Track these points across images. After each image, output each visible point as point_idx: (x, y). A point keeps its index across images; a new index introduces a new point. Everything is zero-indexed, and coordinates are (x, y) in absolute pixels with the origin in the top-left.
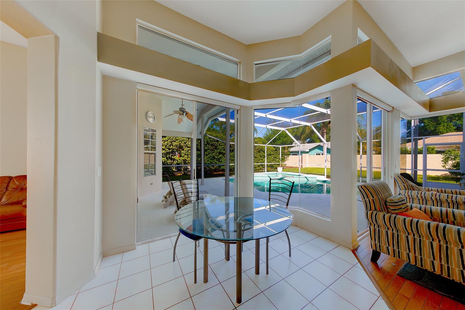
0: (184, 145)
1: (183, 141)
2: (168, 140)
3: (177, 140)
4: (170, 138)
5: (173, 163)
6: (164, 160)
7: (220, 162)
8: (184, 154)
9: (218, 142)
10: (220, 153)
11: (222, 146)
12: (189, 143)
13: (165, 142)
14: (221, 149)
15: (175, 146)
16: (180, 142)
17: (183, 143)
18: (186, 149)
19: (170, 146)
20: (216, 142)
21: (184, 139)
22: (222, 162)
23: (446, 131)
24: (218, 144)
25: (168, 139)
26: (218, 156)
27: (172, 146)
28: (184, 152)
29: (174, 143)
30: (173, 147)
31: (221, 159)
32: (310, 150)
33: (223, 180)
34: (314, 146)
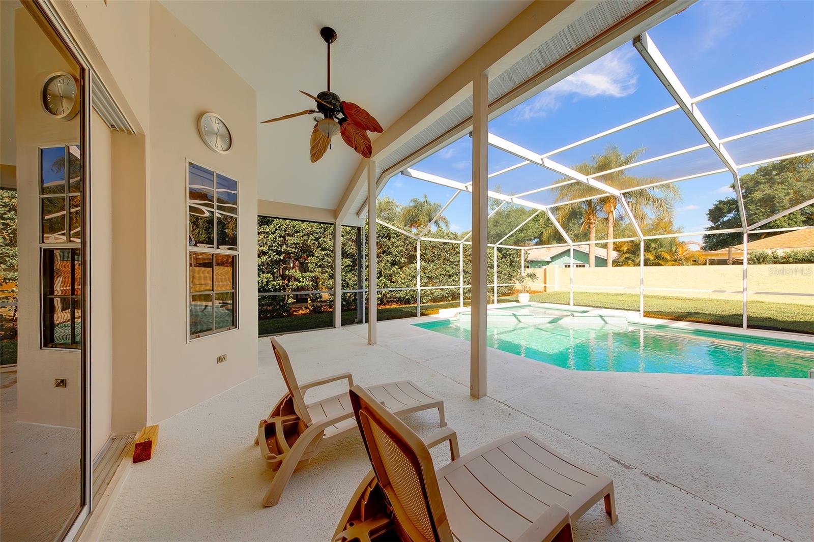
0: (314, 243)
1: (312, 234)
2: (275, 232)
3: (297, 232)
4: (279, 227)
5: (287, 285)
6: (267, 278)
7: (394, 282)
8: (314, 265)
9: (389, 240)
10: (393, 263)
11: (397, 247)
12: (325, 239)
13: (267, 237)
14: (396, 255)
15: (294, 246)
16: (305, 238)
17: (312, 240)
18: (318, 253)
19: (281, 246)
20: (386, 238)
21: (314, 229)
22: (397, 282)
23: (789, 224)
24: (390, 244)
25: (276, 230)
26: (389, 271)
27: (285, 246)
28: (314, 260)
29: (291, 240)
30: (288, 249)
31: (395, 276)
32: (552, 258)
33: (413, 326)
34: (562, 251)
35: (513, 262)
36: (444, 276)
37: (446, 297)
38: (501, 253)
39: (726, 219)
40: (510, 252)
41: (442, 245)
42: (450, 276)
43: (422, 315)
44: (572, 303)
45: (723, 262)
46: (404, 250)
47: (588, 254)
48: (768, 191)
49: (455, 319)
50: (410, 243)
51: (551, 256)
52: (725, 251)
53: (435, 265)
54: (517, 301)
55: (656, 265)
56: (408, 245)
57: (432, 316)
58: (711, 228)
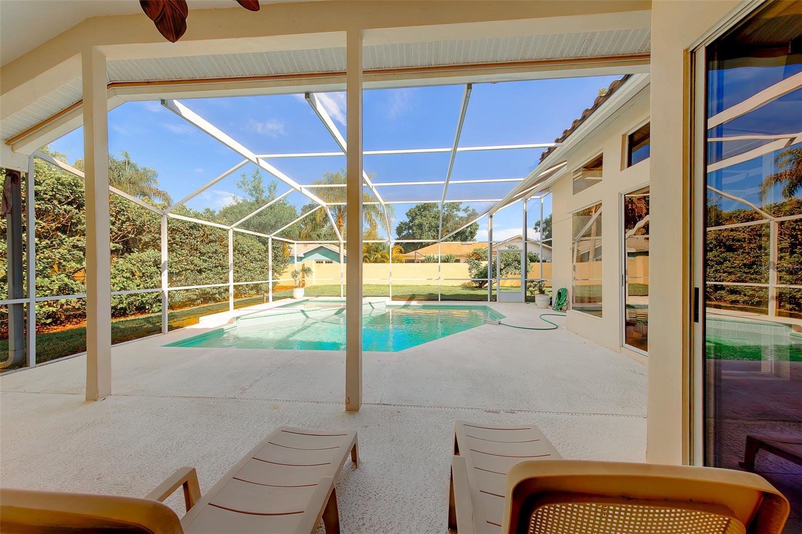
32: (304, 254)
33: (164, 347)
34: (313, 249)
35: (277, 256)
36: (192, 271)
37: (195, 300)
39: (403, 234)
41: (187, 229)
42: (200, 271)
43: (171, 328)
44: (342, 296)
45: (412, 261)
47: (339, 254)
48: (420, 220)
49: (232, 325)
50: (128, 219)
51: (304, 253)
52: (413, 253)
54: (292, 297)
55: (382, 263)
56: (124, 222)
57: (186, 328)
58: (398, 239)
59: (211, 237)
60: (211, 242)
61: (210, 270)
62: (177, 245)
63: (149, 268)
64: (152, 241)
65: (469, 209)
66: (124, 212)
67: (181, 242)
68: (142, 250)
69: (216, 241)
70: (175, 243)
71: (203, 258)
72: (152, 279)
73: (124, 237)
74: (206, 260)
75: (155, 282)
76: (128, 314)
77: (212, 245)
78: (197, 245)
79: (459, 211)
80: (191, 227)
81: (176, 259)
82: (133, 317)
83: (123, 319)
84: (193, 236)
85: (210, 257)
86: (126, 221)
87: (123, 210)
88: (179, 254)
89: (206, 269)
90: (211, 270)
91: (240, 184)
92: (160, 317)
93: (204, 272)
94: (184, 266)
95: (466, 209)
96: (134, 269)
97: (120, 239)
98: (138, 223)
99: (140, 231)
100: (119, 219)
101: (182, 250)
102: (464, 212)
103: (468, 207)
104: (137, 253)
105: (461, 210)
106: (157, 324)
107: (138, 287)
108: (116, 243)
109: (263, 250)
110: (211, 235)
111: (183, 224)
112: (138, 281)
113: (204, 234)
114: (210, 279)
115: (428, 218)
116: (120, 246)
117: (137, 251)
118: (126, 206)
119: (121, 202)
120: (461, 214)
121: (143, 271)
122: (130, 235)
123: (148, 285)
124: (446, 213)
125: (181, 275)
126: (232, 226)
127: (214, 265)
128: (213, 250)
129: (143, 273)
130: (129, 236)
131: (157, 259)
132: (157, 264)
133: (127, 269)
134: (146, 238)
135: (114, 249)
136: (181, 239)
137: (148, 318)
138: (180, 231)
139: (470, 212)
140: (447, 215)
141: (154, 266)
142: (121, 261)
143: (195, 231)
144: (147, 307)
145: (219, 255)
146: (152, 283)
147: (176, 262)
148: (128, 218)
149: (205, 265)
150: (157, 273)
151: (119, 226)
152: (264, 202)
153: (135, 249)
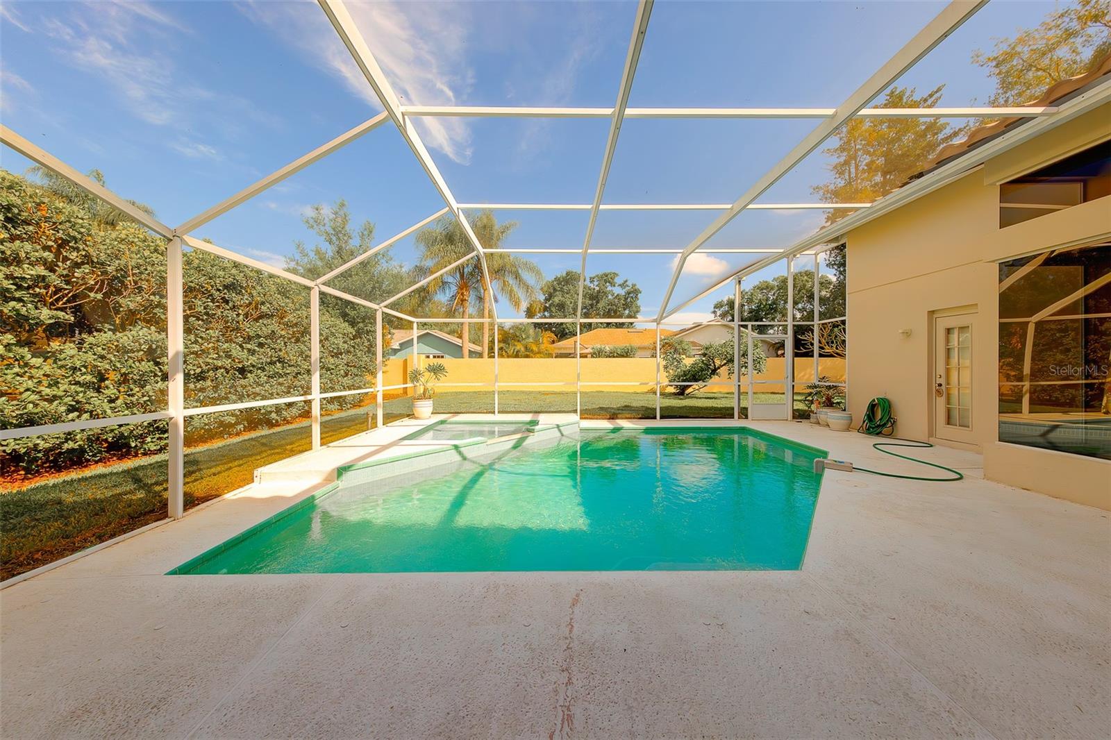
38: (353, 327)
40: (368, 328)
41: (219, 290)
42: (243, 372)
43: (191, 502)
46: (54, 280)
49: (330, 485)
51: (400, 342)
53: (196, 342)
54: (411, 415)
56: (76, 265)
57: (230, 496)
59: (264, 308)
60: (261, 317)
61: (260, 368)
62: (198, 319)
63: (137, 364)
64: (144, 310)
65: (627, 283)
66: (76, 243)
67: (207, 314)
68: (123, 328)
69: (272, 316)
70: (194, 316)
71: (249, 346)
72: (142, 387)
73: (75, 297)
74: (254, 350)
75: (151, 394)
76: (88, 461)
77: (265, 322)
78: (238, 322)
79: (614, 286)
80: (226, 287)
81: (196, 348)
82: (99, 469)
83: (74, 475)
84: (231, 304)
85: (261, 345)
86: (83, 263)
87: (74, 238)
88: (201, 337)
89: (253, 366)
90: (263, 370)
91: (311, 221)
92: (163, 466)
93: (250, 372)
94: (211, 361)
95: (623, 284)
96: (103, 365)
97: (68, 301)
98: (109, 269)
99: (114, 285)
100: (66, 259)
101: (207, 329)
102: (620, 288)
103: (626, 281)
104: (111, 333)
105: (616, 285)
106: (158, 488)
107: (113, 405)
108: (56, 309)
109: (351, 335)
110: (263, 303)
111: (210, 278)
112: (111, 391)
113: (250, 303)
114: (262, 385)
115: (572, 295)
116: (67, 317)
117: (109, 330)
118: (82, 230)
119: (70, 222)
120: (618, 291)
121: (123, 370)
122: (92, 295)
123: (134, 399)
124: (597, 288)
125: (204, 379)
126: (319, 281)
127: (269, 360)
128: (266, 331)
129: (124, 375)
130: (89, 296)
131: (154, 346)
132: (155, 354)
133: (85, 367)
134: (129, 302)
135: (52, 321)
136: (205, 308)
137: (136, 469)
138: (204, 293)
139: (627, 288)
140: (599, 292)
141: (149, 361)
142: (70, 349)
143: (234, 295)
144: (133, 445)
145: (278, 341)
146: (143, 396)
147: (195, 353)
148: (87, 256)
149: (253, 359)
150: (156, 375)
151: (65, 272)
152: (352, 254)
153: (106, 325)
